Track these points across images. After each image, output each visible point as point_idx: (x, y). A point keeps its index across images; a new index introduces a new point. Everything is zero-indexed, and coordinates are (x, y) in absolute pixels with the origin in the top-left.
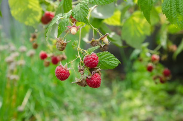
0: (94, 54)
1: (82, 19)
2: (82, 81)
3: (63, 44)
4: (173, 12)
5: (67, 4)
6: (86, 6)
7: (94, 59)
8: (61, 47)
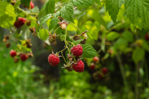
0: (80, 45)
1: (68, 18)
2: (70, 66)
3: (54, 37)
4: (135, 16)
5: (50, 8)
6: (71, 8)
7: (80, 49)
8: (53, 40)
